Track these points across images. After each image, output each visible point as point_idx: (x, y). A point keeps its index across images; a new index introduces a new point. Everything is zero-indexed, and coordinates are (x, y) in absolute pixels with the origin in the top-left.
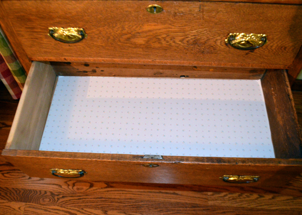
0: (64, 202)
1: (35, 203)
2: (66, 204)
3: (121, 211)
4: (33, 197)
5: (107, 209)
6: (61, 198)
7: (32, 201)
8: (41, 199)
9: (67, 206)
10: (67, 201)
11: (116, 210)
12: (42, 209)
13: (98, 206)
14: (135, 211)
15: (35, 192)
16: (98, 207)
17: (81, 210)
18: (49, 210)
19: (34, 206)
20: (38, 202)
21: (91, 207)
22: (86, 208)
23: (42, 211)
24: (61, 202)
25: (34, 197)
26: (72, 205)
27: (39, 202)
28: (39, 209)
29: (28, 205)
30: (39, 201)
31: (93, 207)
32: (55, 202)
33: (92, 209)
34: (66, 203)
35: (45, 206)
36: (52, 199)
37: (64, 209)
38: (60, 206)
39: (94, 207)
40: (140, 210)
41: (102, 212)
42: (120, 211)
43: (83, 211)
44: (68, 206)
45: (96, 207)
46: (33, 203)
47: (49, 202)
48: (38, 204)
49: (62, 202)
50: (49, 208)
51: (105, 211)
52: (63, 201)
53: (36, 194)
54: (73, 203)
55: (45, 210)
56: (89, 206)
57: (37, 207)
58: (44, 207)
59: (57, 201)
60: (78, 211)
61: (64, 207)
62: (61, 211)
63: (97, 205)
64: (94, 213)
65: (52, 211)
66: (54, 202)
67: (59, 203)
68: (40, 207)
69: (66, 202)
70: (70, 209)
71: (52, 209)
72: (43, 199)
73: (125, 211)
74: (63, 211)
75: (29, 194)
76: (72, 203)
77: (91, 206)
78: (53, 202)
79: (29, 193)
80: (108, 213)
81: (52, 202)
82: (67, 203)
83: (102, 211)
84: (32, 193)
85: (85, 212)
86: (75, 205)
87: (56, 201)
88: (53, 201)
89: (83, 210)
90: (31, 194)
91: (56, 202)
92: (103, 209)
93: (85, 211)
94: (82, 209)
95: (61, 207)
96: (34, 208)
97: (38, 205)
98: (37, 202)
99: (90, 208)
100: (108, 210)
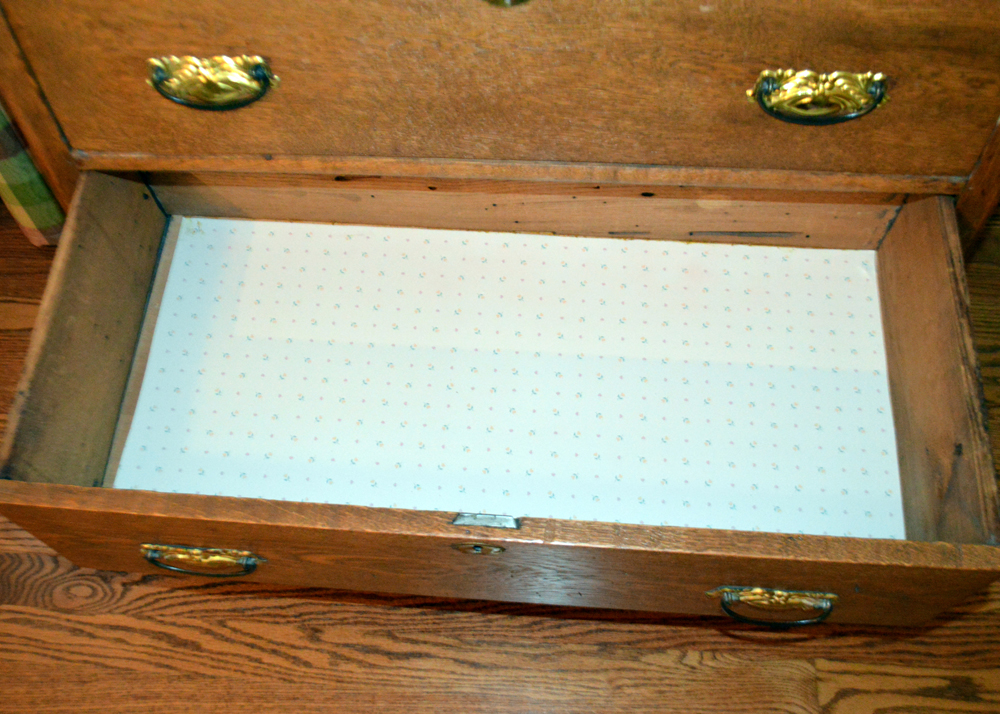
0: (150, 599)
1: (36, 605)
2: (156, 606)
3: (376, 628)
4: (25, 581)
5: (322, 622)
6: (137, 583)
7: (22, 600)
8: (59, 589)
9: (162, 615)
10: (163, 596)
11: (356, 623)
12: (60, 628)
13: (284, 612)
14: (430, 627)
15: (33, 565)
16: (284, 617)
17: (216, 629)
18: (88, 629)
19: (32, 618)
20: (47, 598)
21: (258, 615)
22: (236, 619)
23: (61, 634)
24: (137, 599)
25: (29, 582)
26: (179, 609)
27: (51, 601)
28: (51, 627)
29: (9, 611)
30: (51, 595)
31: (264, 615)
32: (114, 600)
33: (260, 621)
34: (157, 600)
35: (70, 617)
36: (100, 589)
37: (148, 625)
38: (133, 615)
39: (269, 615)
40: (453, 625)
41: (301, 634)
42: (371, 628)
43: (226, 632)
44: (163, 612)
45: (275, 616)
46: (25, 603)
47: (90, 601)
48: (45, 607)
49: (141, 598)
50: (91, 624)
51: (313, 629)
52: (148, 595)
53: (37, 572)
54: (185, 603)
55: (75, 632)
56: (250, 613)
57: (43, 619)
58: (68, 620)
59: (123, 595)
60: (208, 632)
61: (150, 618)
62: (137, 635)
63: (282, 608)
64: (269, 637)
65: (100, 632)
66: (110, 600)
67: (130, 603)
68: (54, 621)
69: (158, 596)
70: (173, 624)
71: (103, 626)
72: (68, 589)
73: (390, 628)
74: (144, 632)
75: (12, 572)
76: (182, 600)
77: (256, 612)
78: (107, 599)
79: (10, 566)
80: (324, 637)
81: (103, 599)
82: (163, 603)
83: (302, 628)
84: (23, 568)
85: (233, 636)
86: (191, 608)
87: (118, 595)
88: (106, 594)
89: (225, 626)
90: (18, 572)
91: (119, 600)
92: (306, 623)
93: (234, 630)
94: (222, 624)
95: (140, 617)
96: (29, 622)
97: (46, 612)
98: (44, 601)
99: (252, 618)
100: (324, 625)
